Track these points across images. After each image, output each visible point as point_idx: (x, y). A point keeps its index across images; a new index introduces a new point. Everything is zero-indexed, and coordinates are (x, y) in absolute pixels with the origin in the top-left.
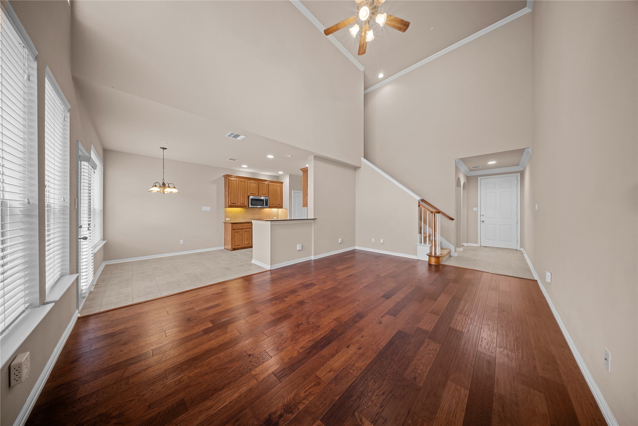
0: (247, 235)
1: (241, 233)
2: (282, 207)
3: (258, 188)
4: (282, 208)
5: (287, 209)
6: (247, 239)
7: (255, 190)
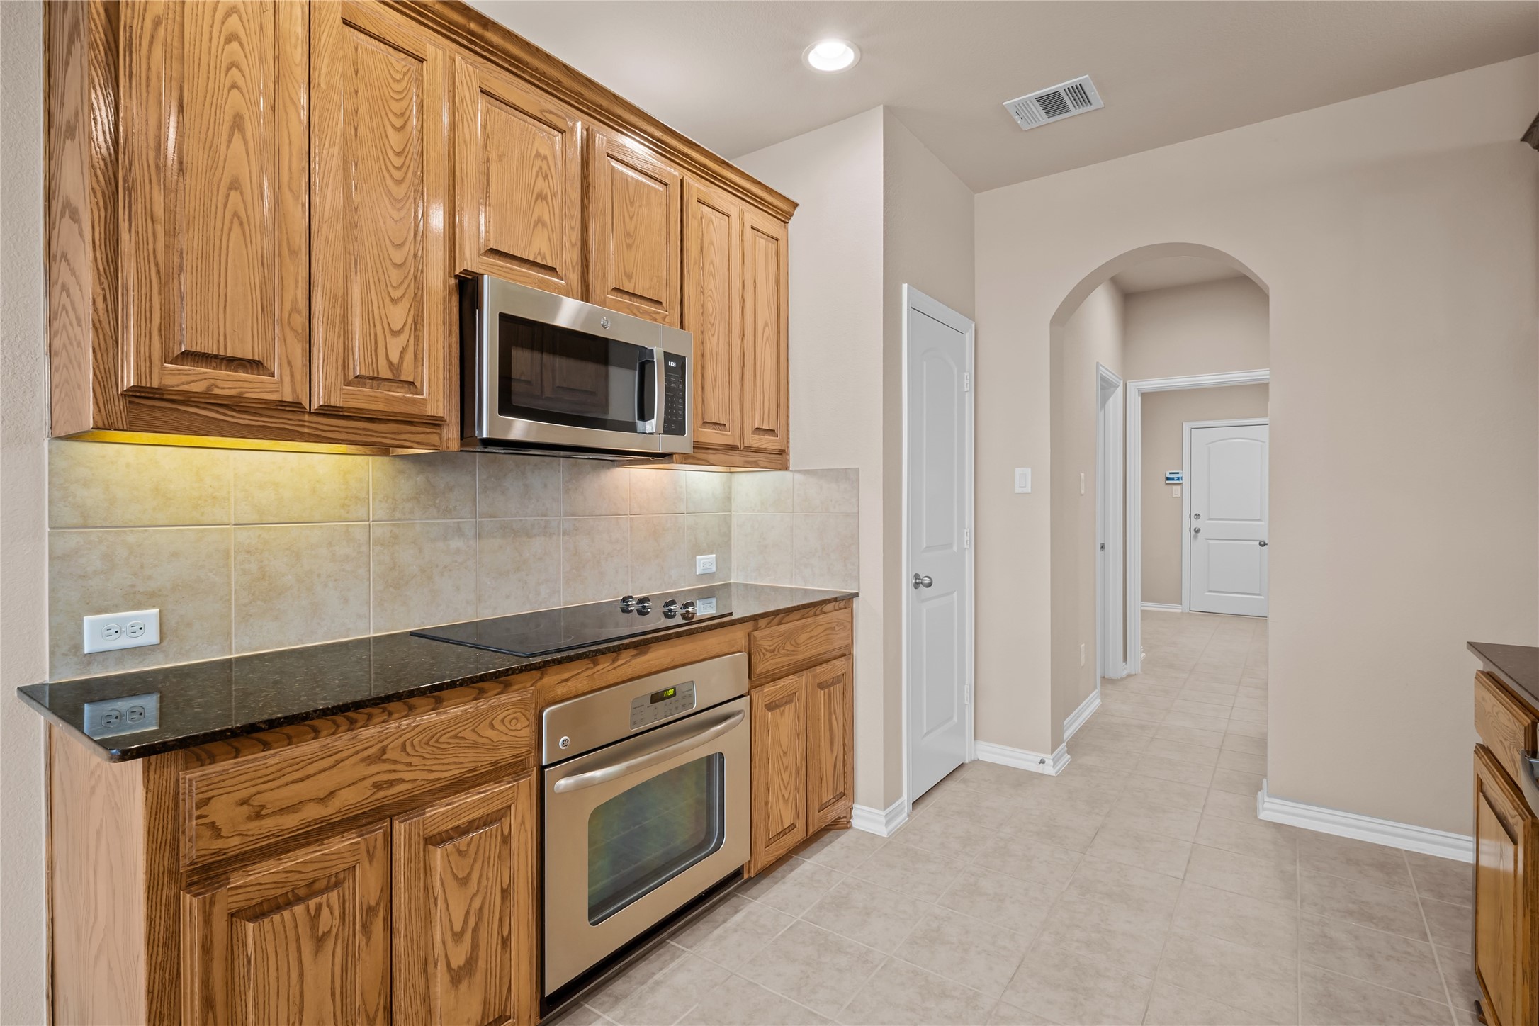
0: (464, 882)
1: (366, 885)
2: (778, 459)
3: (575, 194)
4: (784, 467)
5: (849, 477)
6: (458, 959)
7: (542, 210)
